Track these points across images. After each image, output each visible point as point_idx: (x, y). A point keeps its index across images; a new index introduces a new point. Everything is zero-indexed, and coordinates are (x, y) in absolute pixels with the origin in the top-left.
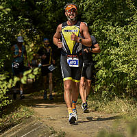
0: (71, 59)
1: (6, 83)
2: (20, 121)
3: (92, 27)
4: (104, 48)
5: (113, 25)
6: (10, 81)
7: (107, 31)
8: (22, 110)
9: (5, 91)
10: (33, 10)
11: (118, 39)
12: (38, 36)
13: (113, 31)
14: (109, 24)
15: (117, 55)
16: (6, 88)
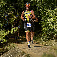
0: (28, 24)
1: (4, 33)
2: (10, 49)
3: (40, 10)
4: (45, 18)
5: (49, 9)
6: (6, 32)
7: (47, 11)
8: (11, 44)
9: (4, 37)
10: (16, 3)
11: (51, 15)
12: (18, 14)
13: (49, 12)
14: (47, 9)
15: (51, 22)
16: (4, 35)
